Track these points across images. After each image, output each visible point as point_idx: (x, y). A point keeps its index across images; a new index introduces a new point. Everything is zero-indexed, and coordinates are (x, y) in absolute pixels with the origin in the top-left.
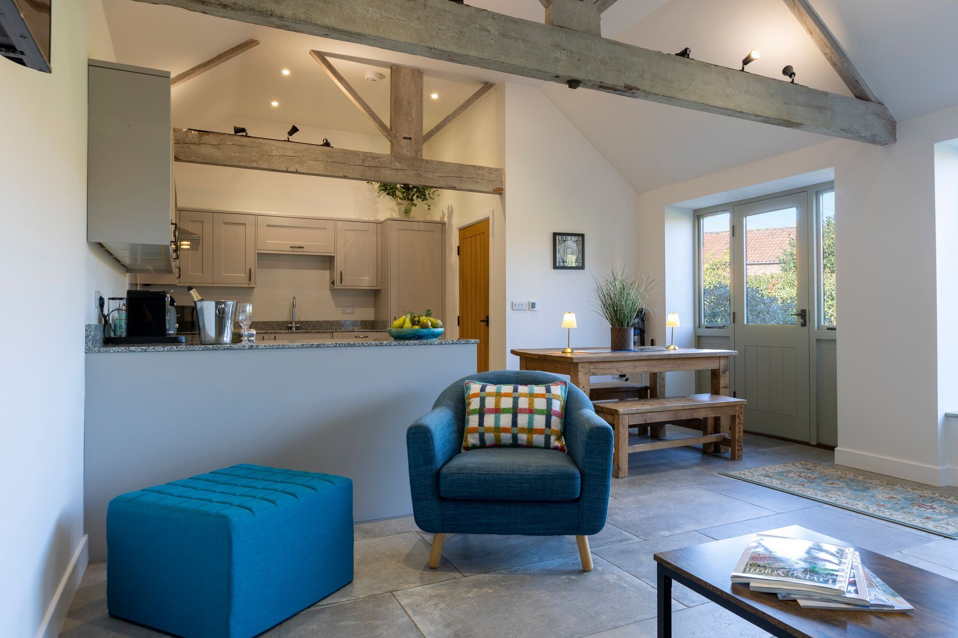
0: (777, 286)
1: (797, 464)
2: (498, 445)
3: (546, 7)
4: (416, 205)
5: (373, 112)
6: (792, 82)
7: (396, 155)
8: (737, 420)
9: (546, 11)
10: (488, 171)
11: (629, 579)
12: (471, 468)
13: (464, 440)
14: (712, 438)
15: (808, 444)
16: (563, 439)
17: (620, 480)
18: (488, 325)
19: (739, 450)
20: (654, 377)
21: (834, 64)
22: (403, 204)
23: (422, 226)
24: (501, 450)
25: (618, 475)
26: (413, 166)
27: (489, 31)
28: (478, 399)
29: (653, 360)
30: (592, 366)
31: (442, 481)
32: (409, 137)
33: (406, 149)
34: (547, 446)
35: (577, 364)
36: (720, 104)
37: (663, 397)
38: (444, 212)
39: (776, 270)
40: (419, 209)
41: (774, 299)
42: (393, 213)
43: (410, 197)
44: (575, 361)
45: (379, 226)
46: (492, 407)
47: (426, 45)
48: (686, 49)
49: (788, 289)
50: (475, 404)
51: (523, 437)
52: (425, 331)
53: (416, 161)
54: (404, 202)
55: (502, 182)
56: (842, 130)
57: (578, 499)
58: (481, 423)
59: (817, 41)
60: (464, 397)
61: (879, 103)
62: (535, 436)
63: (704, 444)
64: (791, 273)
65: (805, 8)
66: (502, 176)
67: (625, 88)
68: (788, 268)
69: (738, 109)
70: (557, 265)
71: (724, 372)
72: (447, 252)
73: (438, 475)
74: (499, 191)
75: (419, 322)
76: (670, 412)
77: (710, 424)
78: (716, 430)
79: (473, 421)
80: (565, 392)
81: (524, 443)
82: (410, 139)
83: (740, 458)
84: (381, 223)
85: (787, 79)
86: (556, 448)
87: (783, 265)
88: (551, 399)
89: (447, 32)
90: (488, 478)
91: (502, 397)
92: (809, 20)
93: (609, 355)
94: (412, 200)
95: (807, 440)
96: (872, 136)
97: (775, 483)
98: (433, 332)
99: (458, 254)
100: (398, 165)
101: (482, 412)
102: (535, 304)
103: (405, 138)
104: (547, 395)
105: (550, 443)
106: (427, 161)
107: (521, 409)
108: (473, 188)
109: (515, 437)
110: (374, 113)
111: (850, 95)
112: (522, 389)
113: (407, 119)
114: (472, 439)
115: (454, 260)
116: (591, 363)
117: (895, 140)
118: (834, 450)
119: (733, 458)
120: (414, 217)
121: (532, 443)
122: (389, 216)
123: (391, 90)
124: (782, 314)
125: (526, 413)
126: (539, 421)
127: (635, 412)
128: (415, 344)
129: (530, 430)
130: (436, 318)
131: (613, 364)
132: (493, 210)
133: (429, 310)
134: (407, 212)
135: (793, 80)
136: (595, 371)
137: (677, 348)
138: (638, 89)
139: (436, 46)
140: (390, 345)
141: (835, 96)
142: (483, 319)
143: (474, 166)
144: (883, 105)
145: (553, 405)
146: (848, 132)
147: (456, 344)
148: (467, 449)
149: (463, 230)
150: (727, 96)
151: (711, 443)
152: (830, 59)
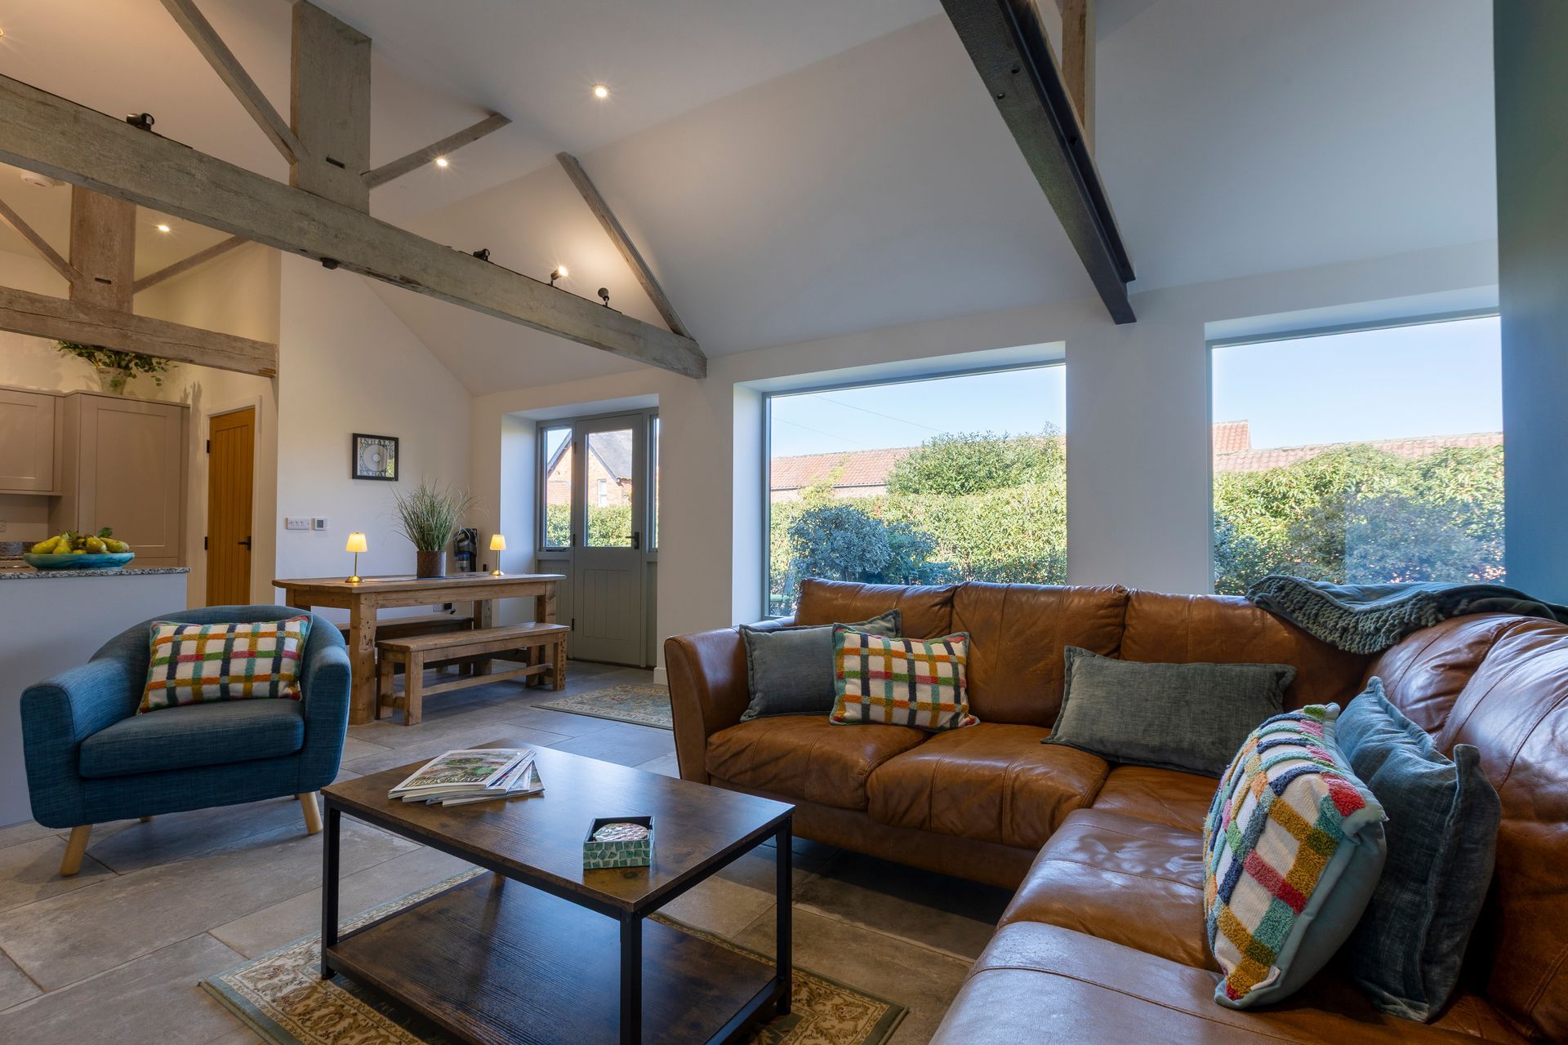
0: (883, 508)
1: (618, 688)
2: (198, 701)
3: (292, 164)
4: (134, 377)
5: (32, 231)
6: (606, 306)
7: (78, 301)
8: (560, 648)
9: (291, 168)
10: (251, 345)
11: (365, 833)
12: (135, 733)
13: (143, 699)
14: (534, 669)
15: (638, 667)
16: (299, 685)
17: (410, 728)
18: (249, 549)
19: (561, 680)
20: (479, 604)
21: (651, 295)
22: (109, 372)
23: (144, 408)
24: (201, 706)
25: (408, 722)
26: (114, 322)
27: (193, 176)
28: (170, 645)
29: (463, 587)
30: (380, 597)
31: (83, 755)
32: (106, 279)
33: (99, 296)
34: (274, 694)
35: (358, 595)
36: (522, 315)
37: (489, 627)
38: (188, 391)
39: (882, 492)
40: (140, 384)
41: (881, 521)
42: (91, 384)
43: (123, 363)
44: (354, 592)
45: (60, 401)
46: (192, 654)
47: (75, 171)
48: (484, 251)
49: (894, 511)
50: (164, 651)
51: (237, 688)
52: (94, 557)
53: (121, 315)
54: (111, 369)
55: (274, 361)
56: (655, 359)
57: (300, 752)
58: (171, 674)
59: (633, 269)
60: (149, 643)
61: (691, 339)
62: (255, 684)
63: (527, 676)
64: (897, 494)
65: (620, 234)
66: (274, 354)
67: (401, 279)
68: (893, 490)
69: (544, 324)
70: (359, 474)
71: (550, 598)
72: (191, 448)
73: (77, 748)
74: (270, 373)
75: (84, 544)
76: (479, 645)
77: (534, 654)
78: (541, 660)
79: (159, 673)
80: (307, 629)
81: (240, 695)
82: (109, 282)
83: (562, 687)
84: (65, 396)
85: (601, 301)
86: (286, 696)
87: (889, 487)
88: (283, 638)
89: (117, 161)
90: (161, 743)
91: (208, 639)
92: (624, 246)
93: (414, 582)
94: (127, 367)
95: (637, 663)
96: (684, 369)
97: (586, 709)
98: (111, 558)
99: (208, 451)
100: (83, 317)
101: (173, 663)
102: (322, 521)
103: (97, 280)
104: (279, 634)
105: (277, 691)
106: (141, 319)
107: (237, 652)
108: (224, 365)
109: (225, 689)
110: (36, 235)
111: (666, 328)
112: (241, 628)
113: (102, 253)
114: (155, 697)
115: (201, 459)
116: (379, 593)
117: (705, 376)
118: (653, 670)
119: (555, 689)
120: (132, 393)
121: (250, 693)
122: (83, 387)
123: (73, 206)
124: (889, 537)
125: (245, 657)
126: (263, 666)
127: (433, 647)
128: (70, 576)
129: (249, 678)
130: (118, 539)
131: (410, 594)
132: (261, 396)
133: (107, 529)
134: (117, 385)
135: (607, 303)
136: (385, 602)
137: (502, 573)
138: (419, 284)
139: (95, 177)
140: (19, 578)
141: (647, 326)
142: (244, 541)
143: (227, 336)
144: (694, 340)
145: (285, 644)
146: (660, 362)
147: (149, 573)
148: (146, 710)
149: (216, 420)
150: (531, 308)
151: (536, 674)
152: (646, 289)
